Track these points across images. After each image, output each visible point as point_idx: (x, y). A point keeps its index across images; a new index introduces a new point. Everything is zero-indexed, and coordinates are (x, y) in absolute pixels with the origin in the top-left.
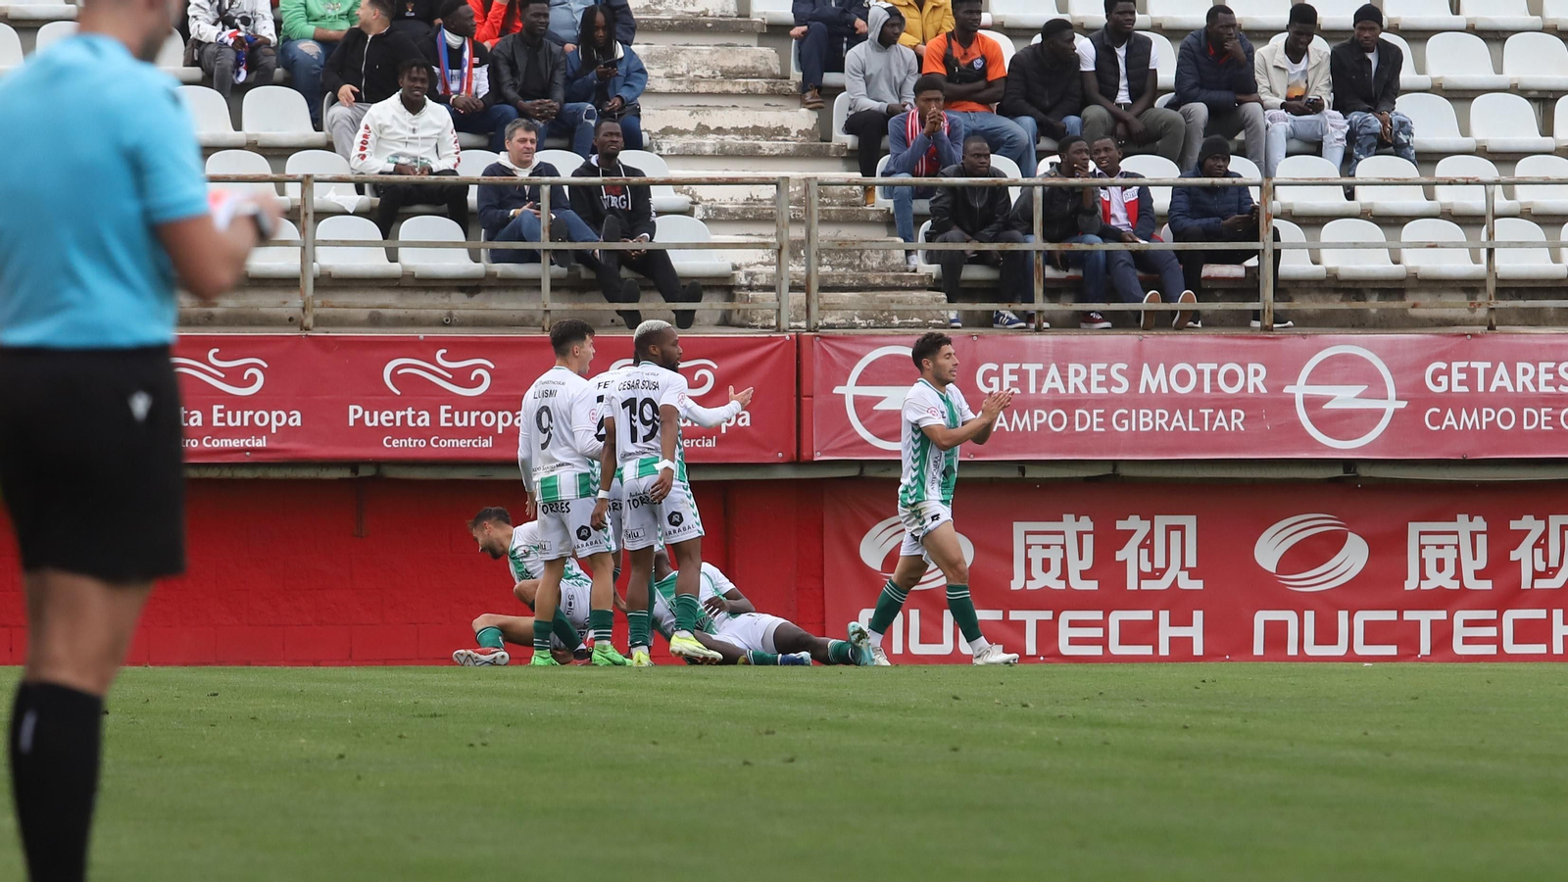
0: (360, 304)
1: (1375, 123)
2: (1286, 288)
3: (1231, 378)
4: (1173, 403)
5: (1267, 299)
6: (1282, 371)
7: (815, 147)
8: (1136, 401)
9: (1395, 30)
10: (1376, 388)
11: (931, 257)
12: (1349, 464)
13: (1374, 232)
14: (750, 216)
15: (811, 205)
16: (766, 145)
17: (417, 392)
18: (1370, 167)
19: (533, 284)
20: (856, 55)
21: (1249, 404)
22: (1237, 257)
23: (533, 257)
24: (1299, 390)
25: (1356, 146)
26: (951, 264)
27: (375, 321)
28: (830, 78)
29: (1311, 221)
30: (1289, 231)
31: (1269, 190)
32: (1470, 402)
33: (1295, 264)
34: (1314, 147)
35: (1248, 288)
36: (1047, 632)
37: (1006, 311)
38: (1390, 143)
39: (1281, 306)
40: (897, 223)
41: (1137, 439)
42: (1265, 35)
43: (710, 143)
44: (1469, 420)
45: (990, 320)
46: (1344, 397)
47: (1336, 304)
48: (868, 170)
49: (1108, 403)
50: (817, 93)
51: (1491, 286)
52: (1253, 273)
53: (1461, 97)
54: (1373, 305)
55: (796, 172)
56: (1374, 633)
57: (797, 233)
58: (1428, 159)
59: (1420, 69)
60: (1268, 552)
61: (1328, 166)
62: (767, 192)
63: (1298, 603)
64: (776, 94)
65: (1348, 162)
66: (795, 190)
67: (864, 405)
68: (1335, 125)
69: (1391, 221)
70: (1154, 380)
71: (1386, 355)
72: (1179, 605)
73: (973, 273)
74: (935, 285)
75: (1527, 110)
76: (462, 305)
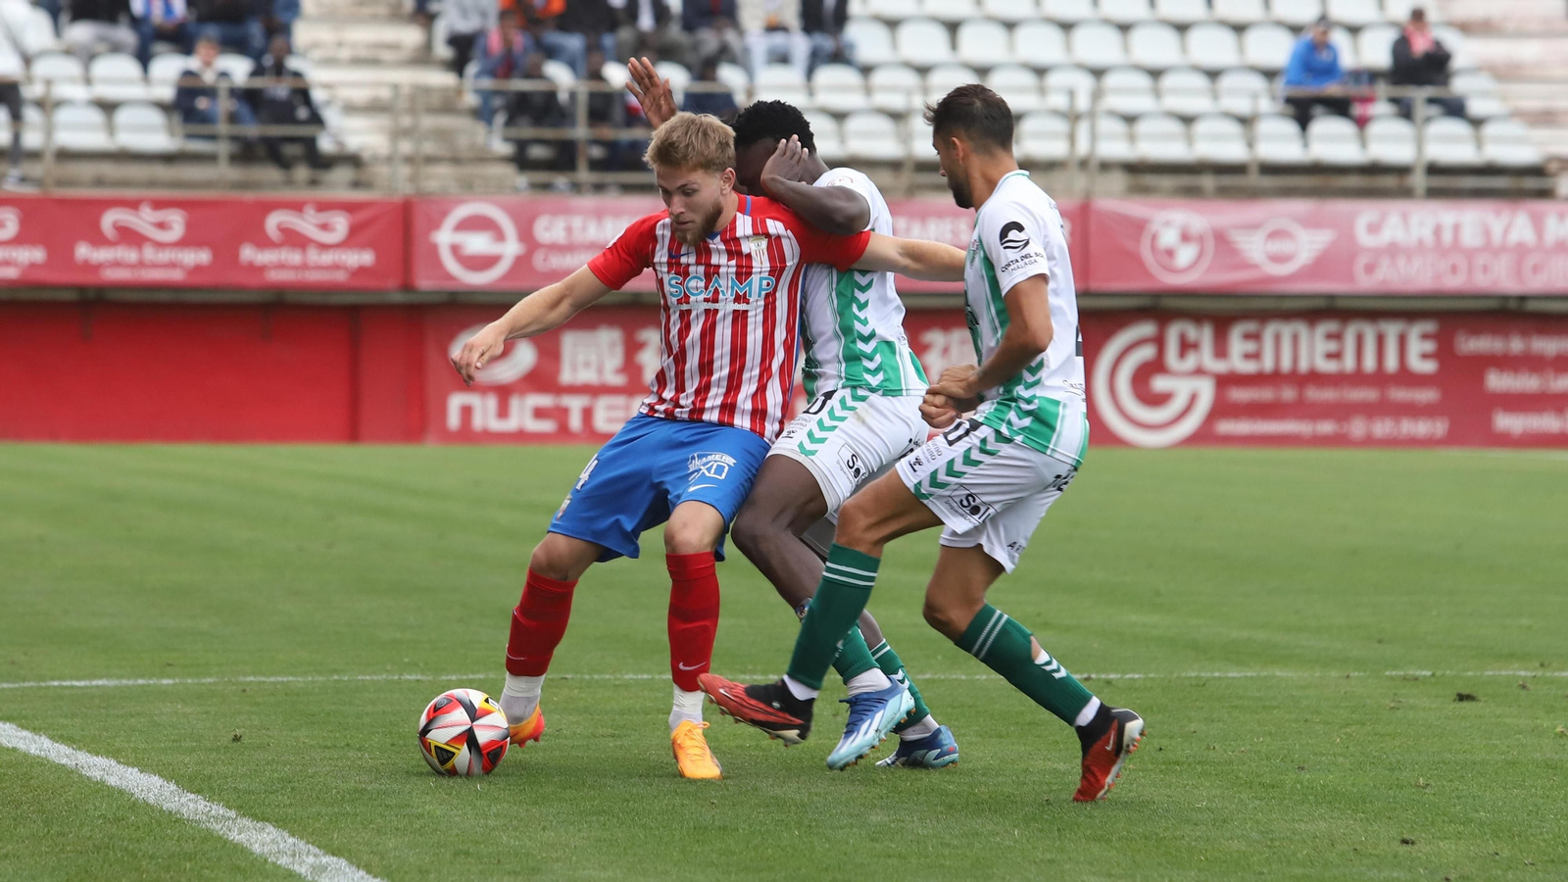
0: (87, 170)
1: (828, 43)
7: (423, 57)
11: (507, 139)
13: (827, 123)
14: (374, 108)
15: (422, 101)
16: (386, 55)
17: (129, 236)
18: (827, 75)
19: (210, 158)
25: (816, 59)
26: (522, 145)
27: (99, 182)
28: (434, 6)
31: (751, 93)
36: (587, 414)
37: (561, 180)
40: (483, 114)
43: (345, 53)
45: (546, 187)
48: (461, 75)
50: (424, 16)
51: (910, 165)
53: (892, 24)
55: (407, 77)
57: (406, 121)
58: (866, 70)
62: (386, 93)
64: (395, 16)
65: (810, 72)
66: (406, 90)
67: (455, 250)
73: (537, 152)
75: (940, 35)
76: (162, 172)
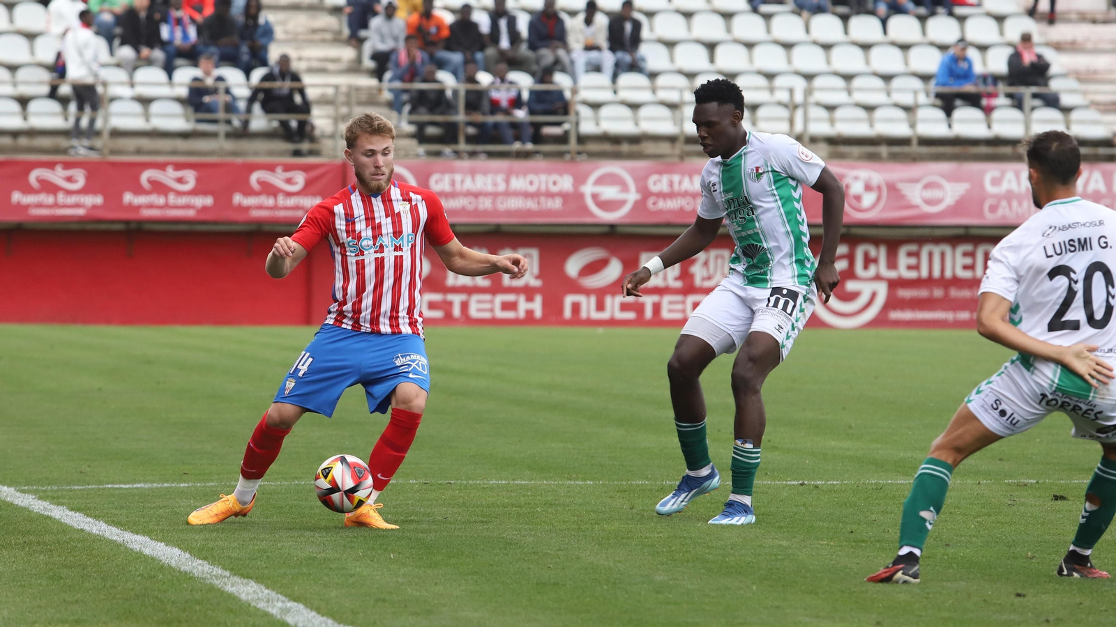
0: (131, 143)
1: (627, 58)
2: (582, 139)
3: (555, 183)
4: (527, 195)
5: (573, 145)
6: (580, 180)
7: (355, 68)
8: (508, 194)
9: (641, 11)
10: (625, 188)
11: (411, 123)
12: (612, 226)
13: (626, 112)
15: (352, 96)
16: (331, 66)
17: (159, 188)
18: (626, 79)
19: (214, 135)
20: (376, 22)
21: (564, 196)
22: (559, 124)
23: (215, 121)
24: (588, 189)
25: (619, 69)
26: (421, 126)
27: (139, 152)
28: (363, 33)
29: (596, 106)
30: (585, 112)
31: (574, 91)
32: (671, 195)
33: (587, 127)
34: (597, 68)
35: (563, 139)
36: (465, 306)
37: (447, 150)
38: (635, 67)
39: (580, 148)
40: (395, 105)
41: (509, 213)
42: (573, 14)
44: (672, 204)
45: (438, 154)
46: (610, 193)
47: (607, 147)
48: (380, 79)
49: (495, 195)
50: (356, 40)
51: (682, 139)
52: (566, 133)
53: (670, 44)
54: (625, 147)
55: (345, 81)
56: (624, 307)
57: (344, 110)
58: (653, 76)
59: (651, 29)
60: (573, 266)
61: (604, 79)
62: (330, 91)
63: (587, 292)
64: (337, 40)
65: (615, 77)
66: (344, 89)
68: (608, 59)
69: (634, 106)
70: (518, 183)
71: (632, 172)
72: (529, 293)
73: (431, 130)
74: (412, 136)
75: (702, 52)
76: (181, 144)
